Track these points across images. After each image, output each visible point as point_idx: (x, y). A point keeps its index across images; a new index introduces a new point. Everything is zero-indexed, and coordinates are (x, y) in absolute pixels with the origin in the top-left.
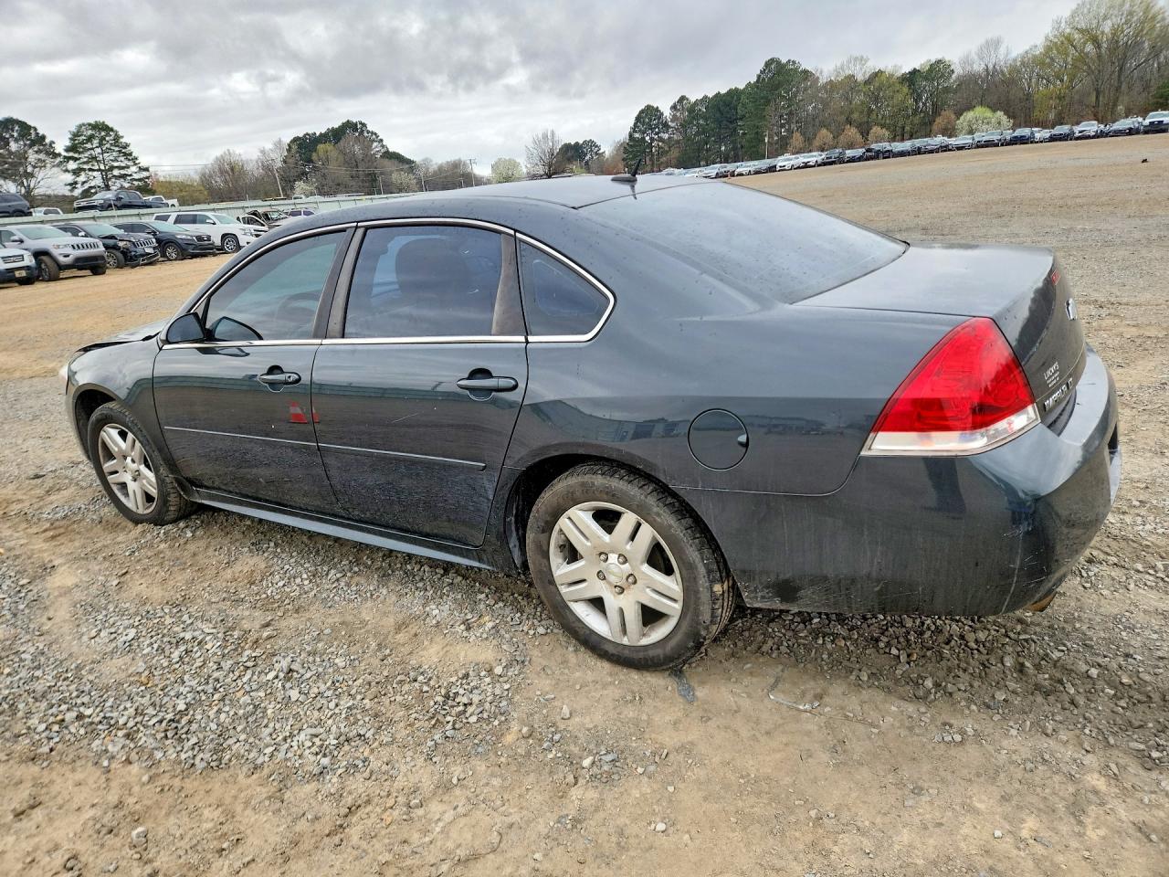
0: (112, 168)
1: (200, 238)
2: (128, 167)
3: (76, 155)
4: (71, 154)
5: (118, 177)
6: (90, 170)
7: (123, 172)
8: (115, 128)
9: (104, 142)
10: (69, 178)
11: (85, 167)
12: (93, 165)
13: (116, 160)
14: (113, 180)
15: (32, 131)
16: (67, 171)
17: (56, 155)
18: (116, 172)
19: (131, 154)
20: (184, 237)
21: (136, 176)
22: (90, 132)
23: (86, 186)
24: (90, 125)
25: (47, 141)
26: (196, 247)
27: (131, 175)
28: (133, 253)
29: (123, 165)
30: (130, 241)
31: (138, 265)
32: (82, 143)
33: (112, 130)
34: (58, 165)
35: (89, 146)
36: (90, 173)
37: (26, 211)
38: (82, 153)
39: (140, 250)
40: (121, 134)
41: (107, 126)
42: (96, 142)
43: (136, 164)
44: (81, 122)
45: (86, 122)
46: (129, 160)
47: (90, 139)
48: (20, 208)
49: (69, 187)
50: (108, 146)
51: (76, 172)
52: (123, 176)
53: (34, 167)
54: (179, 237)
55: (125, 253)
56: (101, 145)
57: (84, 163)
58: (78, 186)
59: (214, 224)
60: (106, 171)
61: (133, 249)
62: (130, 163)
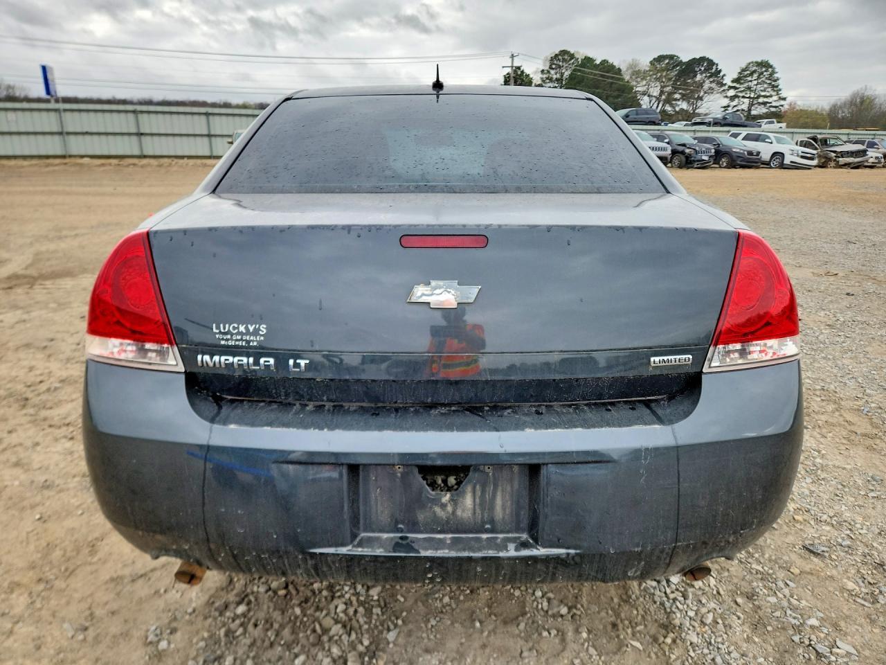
0: (759, 97)
1: (750, 153)
2: (771, 96)
3: (738, 86)
4: (734, 85)
5: (760, 104)
6: (743, 97)
7: (766, 100)
8: (774, 66)
9: (761, 76)
10: (726, 102)
11: (741, 94)
12: (746, 94)
13: (764, 91)
14: (756, 106)
15: (714, 67)
16: (726, 97)
17: (722, 85)
18: (761, 100)
19: (777, 86)
20: (738, 150)
21: (774, 104)
22: (754, 68)
23: (735, 109)
24: (756, 62)
25: (721, 74)
26: (744, 159)
27: (771, 103)
28: (693, 159)
29: (768, 94)
30: (694, 149)
31: (692, 167)
32: (746, 76)
33: (771, 67)
34: (721, 93)
35: (749, 79)
36: (742, 100)
37: (657, 122)
38: (742, 84)
39: (698, 157)
40: (776, 70)
41: (769, 64)
42: (755, 76)
43: (778, 94)
44: (750, 61)
45: (754, 60)
46: (775, 91)
47: (751, 74)
48: (652, 120)
49: (723, 109)
50: (763, 79)
51: (732, 98)
52: (765, 104)
53: (705, 93)
54: (734, 150)
55: (688, 157)
56: (759, 78)
57: (741, 92)
58: (730, 109)
59: (771, 143)
60: (754, 98)
61: (694, 155)
62: (774, 93)
